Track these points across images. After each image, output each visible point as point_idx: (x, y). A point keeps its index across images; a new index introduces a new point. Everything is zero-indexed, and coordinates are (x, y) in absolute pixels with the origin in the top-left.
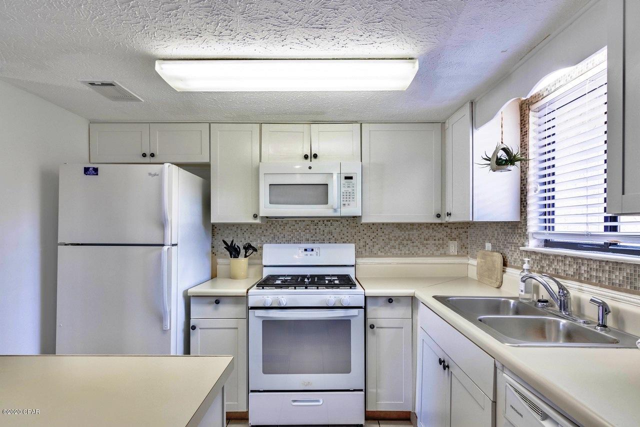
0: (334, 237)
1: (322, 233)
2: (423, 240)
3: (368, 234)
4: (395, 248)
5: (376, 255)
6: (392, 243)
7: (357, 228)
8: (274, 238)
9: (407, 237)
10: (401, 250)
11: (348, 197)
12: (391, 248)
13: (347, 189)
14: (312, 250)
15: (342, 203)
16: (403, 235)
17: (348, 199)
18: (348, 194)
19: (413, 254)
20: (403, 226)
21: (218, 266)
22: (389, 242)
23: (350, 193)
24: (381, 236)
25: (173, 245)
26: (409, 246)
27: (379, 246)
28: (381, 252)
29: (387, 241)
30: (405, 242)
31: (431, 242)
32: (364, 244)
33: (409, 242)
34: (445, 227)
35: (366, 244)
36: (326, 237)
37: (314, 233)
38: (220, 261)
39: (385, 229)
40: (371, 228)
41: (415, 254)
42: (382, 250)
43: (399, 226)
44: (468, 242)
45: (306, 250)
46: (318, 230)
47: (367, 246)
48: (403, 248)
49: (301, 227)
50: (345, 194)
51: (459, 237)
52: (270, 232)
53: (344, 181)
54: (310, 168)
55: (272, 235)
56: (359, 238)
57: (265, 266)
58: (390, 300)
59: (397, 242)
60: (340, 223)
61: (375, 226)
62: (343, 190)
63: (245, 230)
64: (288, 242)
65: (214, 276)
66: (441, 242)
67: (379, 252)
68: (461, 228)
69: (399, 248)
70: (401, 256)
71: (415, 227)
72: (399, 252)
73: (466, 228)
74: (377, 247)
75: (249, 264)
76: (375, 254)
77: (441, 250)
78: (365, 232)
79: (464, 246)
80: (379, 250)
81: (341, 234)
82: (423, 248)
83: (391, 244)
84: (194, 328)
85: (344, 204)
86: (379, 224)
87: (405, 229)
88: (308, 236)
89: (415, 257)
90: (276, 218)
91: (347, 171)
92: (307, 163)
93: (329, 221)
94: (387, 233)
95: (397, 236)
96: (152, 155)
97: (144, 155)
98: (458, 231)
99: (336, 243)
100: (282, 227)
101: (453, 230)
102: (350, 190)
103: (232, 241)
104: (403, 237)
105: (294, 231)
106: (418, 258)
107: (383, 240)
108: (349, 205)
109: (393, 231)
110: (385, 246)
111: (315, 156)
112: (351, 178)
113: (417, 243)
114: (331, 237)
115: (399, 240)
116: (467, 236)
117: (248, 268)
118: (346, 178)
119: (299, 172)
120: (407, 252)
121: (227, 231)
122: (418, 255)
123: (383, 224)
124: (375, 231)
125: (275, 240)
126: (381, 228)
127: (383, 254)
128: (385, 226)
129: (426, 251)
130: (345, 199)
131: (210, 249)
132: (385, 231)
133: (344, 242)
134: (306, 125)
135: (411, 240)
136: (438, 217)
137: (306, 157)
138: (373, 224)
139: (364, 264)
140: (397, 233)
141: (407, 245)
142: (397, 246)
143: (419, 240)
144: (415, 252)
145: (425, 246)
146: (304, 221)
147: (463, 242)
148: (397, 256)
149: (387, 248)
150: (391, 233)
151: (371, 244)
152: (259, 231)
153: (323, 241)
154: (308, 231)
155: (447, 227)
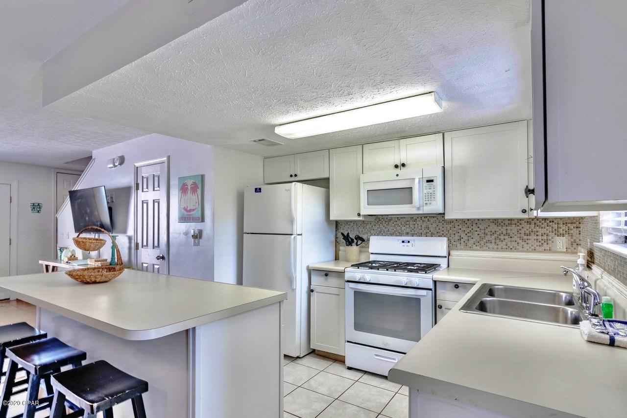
0: (430, 231)
1: (420, 228)
2: (523, 235)
3: (463, 229)
4: (491, 243)
5: (471, 249)
6: (488, 237)
7: (452, 224)
8: (380, 232)
9: (504, 232)
10: (498, 245)
11: (430, 197)
12: (487, 242)
13: (429, 190)
14: (409, 242)
15: (425, 202)
16: (500, 230)
17: (429, 199)
18: (429, 195)
19: (511, 249)
20: (500, 221)
21: (340, 252)
22: (485, 237)
23: (431, 193)
24: (476, 231)
25: (299, 235)
26: (506, 241)
27: (474, 240)
28: (476, 246)
29: (483, 235)
30: (502, 237)
31: (533, 237)
32: (459, 238)
33: (507, 237)
34: (550, 222)
35: (461, 238)
36: (423, 231)
37: (413, 228)
38: (342, 248)
39: (480, 224)
40: (466, 224)
41: (513, 249)
42: (477, 244)
43: (495, 221)
44: (581, 238)
45: (403, 242)
46: (416, 226)
47: (462, 240)
48: (500, 243)
49: (403, 223)
50: (427, 195)
51: (568, 232)
52: (378, 226)
53: (426, 184)
54: (397, 175)
55: (379, 229)
56: (454, 232)
57: (372, 253)
58: (457, 286)
59: (493, 237)
60: (436, 219)
61: (470, 222)
62: (425, 191)
63: (359, 225)
64: (392, 235)
65: (337, 258)
66: (545, 237)
67: (475, 246)
68: (572, 223)
69: (495, 243)
70: (497, 250)
71: (513, 222)
72: (496, 247)
73: (578, 223)
74: (472, 241)
75: (360, 251)
76: (470, 247)
77: (545, 245)
78: (460, 227)
79: (575, 242)
80: (474, 244)
81: (437, 229)
82: (523, 243)
83: (487, 239)
84: (312, 291)
85: (426, 204)
86: (474, 220)
87: (502, 224)
88: (408, 230)
89: (514, 252)
90: (382, 215)
91: (428, 175)
92: (397, 171)
93: (426, 217)
94: (483, 228)
95: (493, 231)
96: (296, 175)
97: (291, 176)
98: (567, 227)
99: (432, 236)
100: (387, 223)
101: (561, 225)
102: (431, 191)
103: (348, 233)
104: (500, 232)
105: (396, 226)
106: (518, 253)
107: (479, 234)
108: (430, 204)
109: (489, 226)
110: (480, 240)
111: (403, 165)
112: (432, 181)
113: (515, 238)
114: (428, 231)
115: (496, 235)
116: (580, 231)
117: (360, 254)
118: (428, 181)
119: (389, 180)
120: (505, 247)
121: (347, 226)
122: (516, 250)
123: (478, 220)
124: (470, 226)
125: (380, 233)
126: (476, 224)
127: (479, 248)
128: (480, 222)
129: (526, 247)
130: (427, 199)
131: (333, 239)
132: (480, 226)
133: (439, 236)
134: (396, 141)
135: (509, 235)
136: (523, 212)
137: (396, 166)
138: (468, 220)
139: (458, 256)
140: (493, 228)
141: (504, 239)
142: (493, 241)
143: (519, 235)
144: (513, 247)
145: (525, 241)
146: (404, 218)
147: (574, 238)
148: (493, 250)
149: (482, 243)
150: (487, 228)
151: (465, 238)
152: (369, 226)
153: (420, 235)
154: (408, 226)
155: (553, 222)
